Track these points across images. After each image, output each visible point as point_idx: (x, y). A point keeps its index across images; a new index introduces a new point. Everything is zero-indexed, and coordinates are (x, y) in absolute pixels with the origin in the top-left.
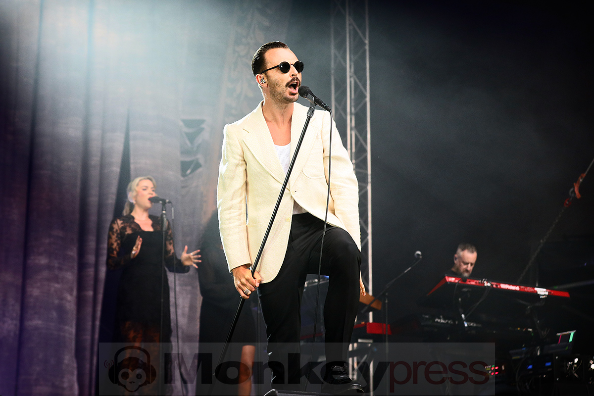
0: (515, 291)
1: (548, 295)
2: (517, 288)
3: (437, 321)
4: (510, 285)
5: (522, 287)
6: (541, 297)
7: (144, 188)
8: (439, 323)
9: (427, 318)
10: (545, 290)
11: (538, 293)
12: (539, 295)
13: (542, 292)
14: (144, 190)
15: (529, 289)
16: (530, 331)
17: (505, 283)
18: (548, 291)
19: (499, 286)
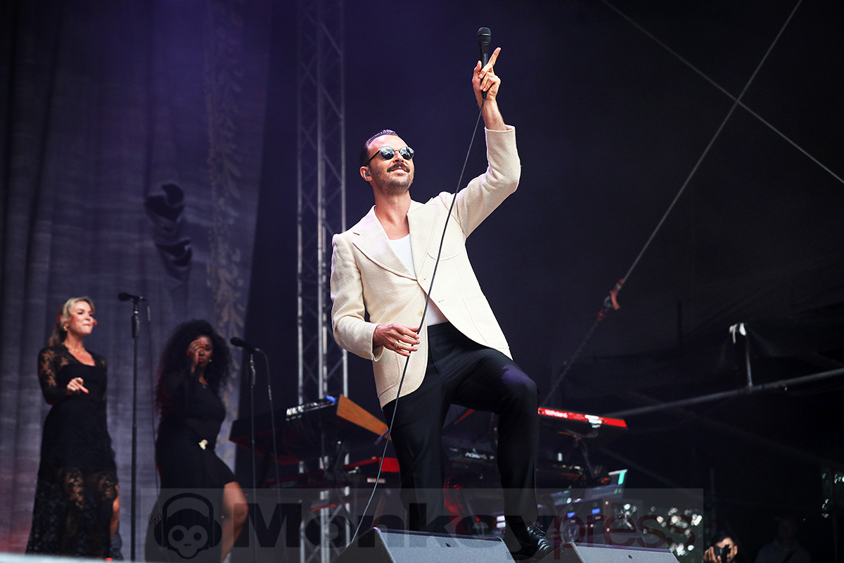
0: (563, 418)
1: (602, 425)
2: (565, 415)
3: (468, 457)
4: (556, 411)
5: (571, 414)
6: (594, 426)
7: (80, 311)
8: (471, 458)
9: (455, 452)
10: (597, 418)
11: (590, 421)
12: (590, 425)
13: (594, 420)
14: (81, 314)
15: (578, 417)
16: (577, 470)
17: (551, 410)
18: (602, 419)
19: (543, 413)
